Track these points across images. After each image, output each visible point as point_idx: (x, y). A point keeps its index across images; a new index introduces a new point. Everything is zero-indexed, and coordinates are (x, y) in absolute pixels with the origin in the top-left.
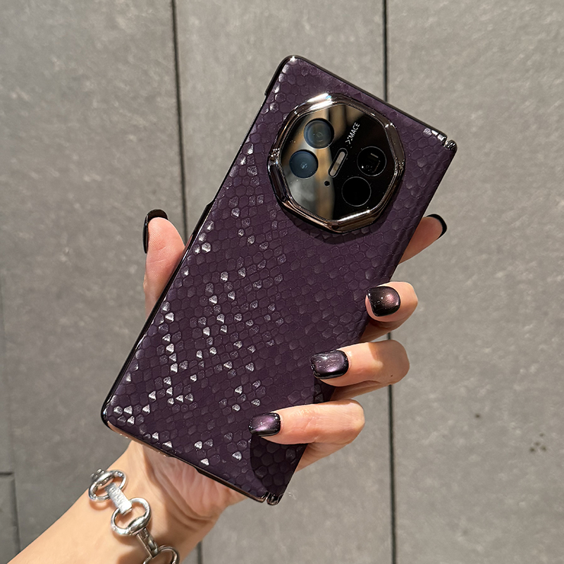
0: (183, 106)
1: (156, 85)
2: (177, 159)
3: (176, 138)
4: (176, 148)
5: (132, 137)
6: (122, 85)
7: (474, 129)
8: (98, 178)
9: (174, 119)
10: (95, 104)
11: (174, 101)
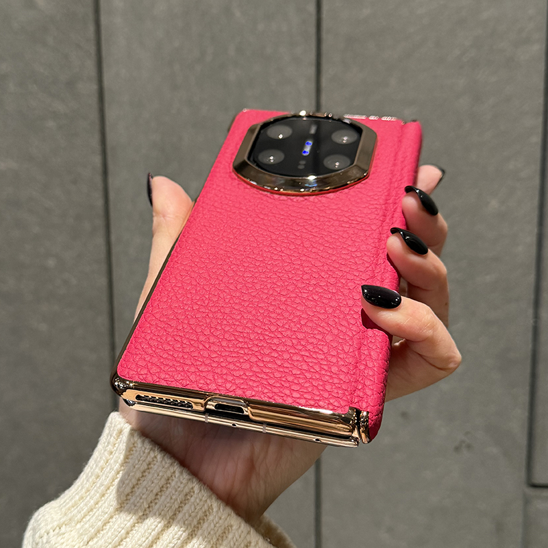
0: (106, 93)
1: (76, 70)
2: (99, 149)
4: (97, 136)
5: (51, 124)
6: (41, 69)
8: (14, 166)
9: (95, 106)
10: (12, 89)
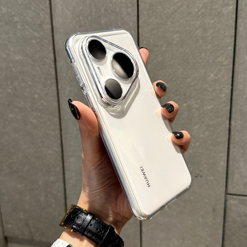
0: (54, 28)
1: (42, 19)
2: (52, 51)
3: (51, 42)
4: (51, 46)
5: (34, 41)
6: (29, 19)
7: (175, 42)
8: (21, 58)
9: (50, 34)
10: (19, 27)
11: (50, 26)
